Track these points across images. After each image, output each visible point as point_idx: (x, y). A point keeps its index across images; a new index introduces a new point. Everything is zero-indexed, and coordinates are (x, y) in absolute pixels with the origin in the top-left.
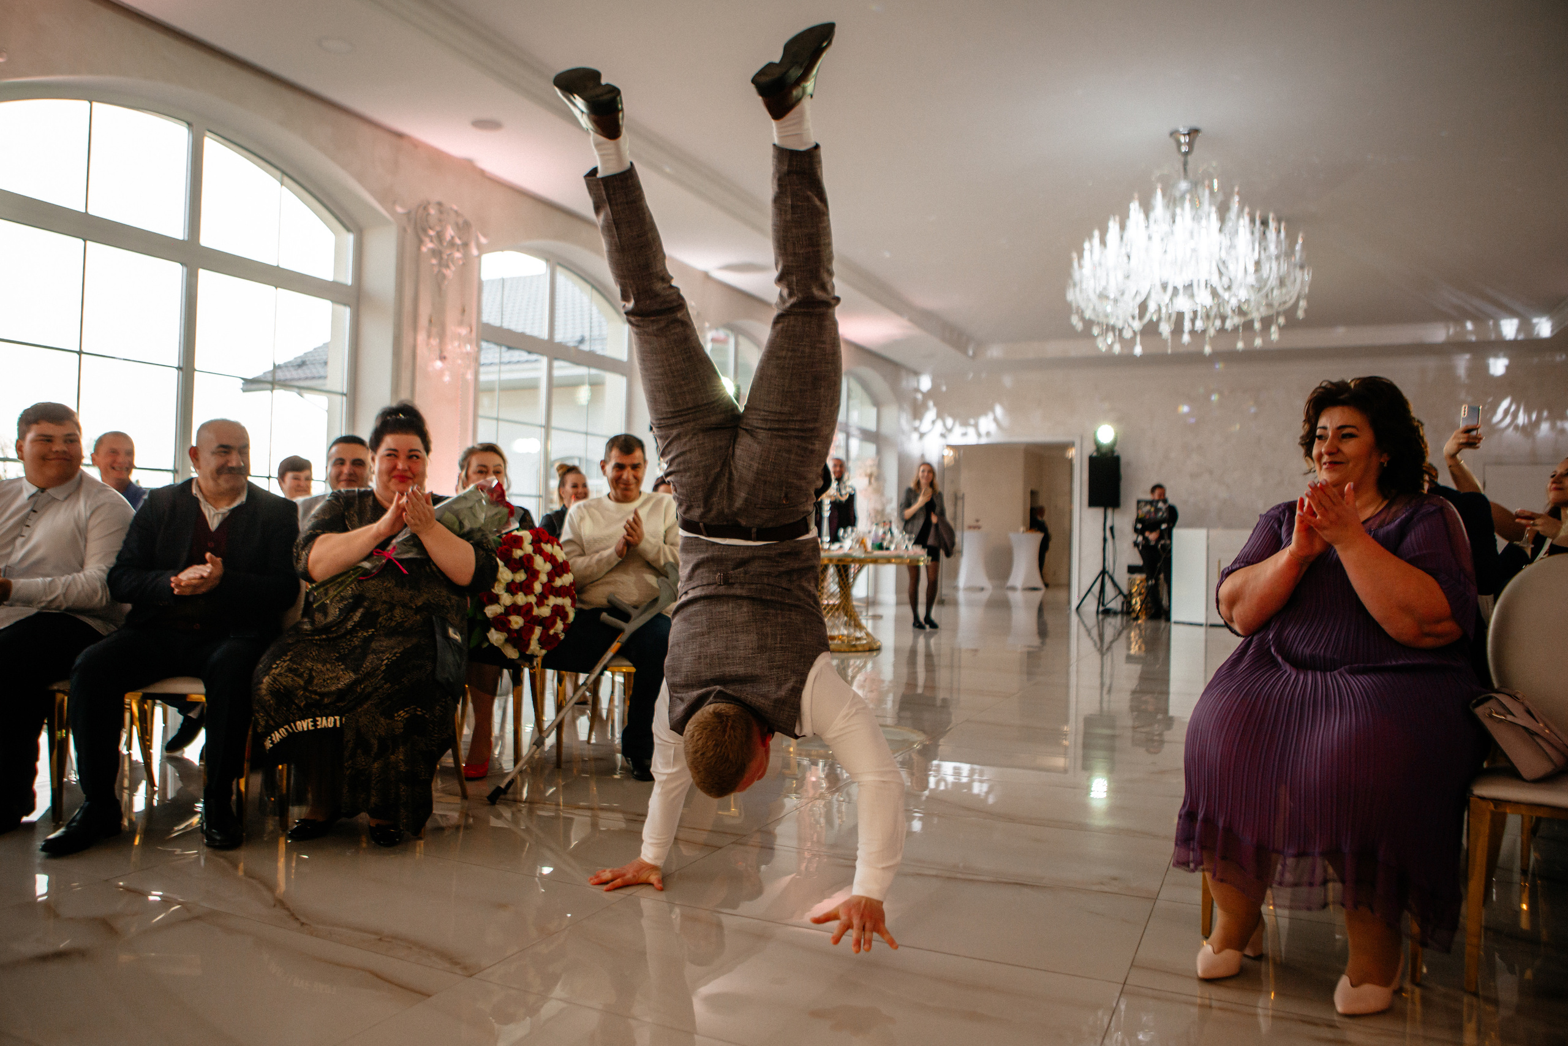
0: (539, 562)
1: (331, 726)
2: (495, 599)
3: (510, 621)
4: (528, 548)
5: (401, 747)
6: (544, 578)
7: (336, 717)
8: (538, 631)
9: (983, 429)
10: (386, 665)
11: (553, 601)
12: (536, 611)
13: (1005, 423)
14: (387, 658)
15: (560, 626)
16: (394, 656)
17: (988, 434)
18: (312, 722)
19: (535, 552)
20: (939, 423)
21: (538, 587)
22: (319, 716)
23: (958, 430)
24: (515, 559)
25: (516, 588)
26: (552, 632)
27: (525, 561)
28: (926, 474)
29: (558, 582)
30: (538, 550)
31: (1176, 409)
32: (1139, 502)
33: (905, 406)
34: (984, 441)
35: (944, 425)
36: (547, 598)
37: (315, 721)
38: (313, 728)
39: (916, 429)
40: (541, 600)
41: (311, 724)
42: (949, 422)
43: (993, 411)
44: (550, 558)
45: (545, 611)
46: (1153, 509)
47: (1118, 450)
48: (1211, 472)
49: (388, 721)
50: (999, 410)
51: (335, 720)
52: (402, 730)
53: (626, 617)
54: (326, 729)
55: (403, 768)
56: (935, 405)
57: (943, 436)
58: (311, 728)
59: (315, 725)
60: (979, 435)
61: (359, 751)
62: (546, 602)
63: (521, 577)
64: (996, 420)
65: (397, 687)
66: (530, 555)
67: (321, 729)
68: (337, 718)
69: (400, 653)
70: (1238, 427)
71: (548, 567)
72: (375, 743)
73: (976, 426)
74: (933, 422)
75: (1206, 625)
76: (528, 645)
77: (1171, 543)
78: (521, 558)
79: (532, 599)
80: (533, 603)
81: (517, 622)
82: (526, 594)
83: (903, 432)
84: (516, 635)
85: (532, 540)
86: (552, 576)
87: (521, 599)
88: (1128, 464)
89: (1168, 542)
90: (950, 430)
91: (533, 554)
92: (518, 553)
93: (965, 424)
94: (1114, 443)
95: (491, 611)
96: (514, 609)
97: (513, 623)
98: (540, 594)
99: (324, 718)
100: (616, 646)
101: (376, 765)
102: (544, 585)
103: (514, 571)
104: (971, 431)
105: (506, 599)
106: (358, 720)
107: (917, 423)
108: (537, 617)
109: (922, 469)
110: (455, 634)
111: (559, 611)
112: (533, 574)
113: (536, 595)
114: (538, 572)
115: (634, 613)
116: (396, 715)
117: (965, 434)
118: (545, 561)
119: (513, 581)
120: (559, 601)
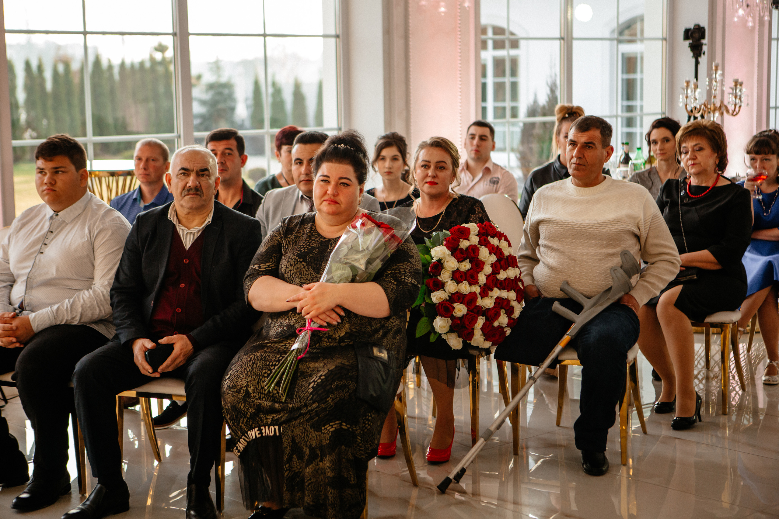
0: (484, 253)
1: (272, 434)
2: (441, 286)
3: (454, 308)
4: (474, 240)
5: (328, 456)
6: (488, 269)
7: (275, 427)
8: (481, 321)
10: (313, 387)
11: (496, 293)
12: (480, 302)
14: (314, 381)
15: (503, 320)
16: (320, 378)
18: (258, 430)
19: (480, 243)
21: (482, 279)
22: (263, 426)
24: (462, 249)
25: (461, 276)
26: (496, 324)
27: (470, 251)
29: (502, 275)
30: (484, 242)
36: (492, 290)
37: (260, 430)
38: (260, 435)
40: (485, 291)
41: (257, 433)
44: (496, 251)
45: (488, 303)
49: (317, 433)
51: (275, 429)
52: (328, 442)
53: (577, 308)
54: (268, 437)
55: (329, 474)
58: (258, 436)
59: (261, 433)
61: (294, 456)
62: (490, 293)
63: (466, 266)
65: (323, 406)
66: (475, 246)
67: (266, 436)
68: (277, 427)
69: (324, 375)
71: (493, 258)
72: (307, 451)
76: (471, 334)
78: (468, 248)
79: (476, 289)
80: (477, 293)
81: (460, 310)
82: (470, 284)
84: (459, 322)
85: (479, 232)
86: (497, 267)
87: (465, 288)
91: (479, 246)
92: (464, 244)
95: (437, 297)
96: (457, 297)
97: (456, 310)
98: (485, 284)
99: (267, 427)
100: (566, 338)
101: (308, 470)
102: (488, 276)
103: (460, 261)
105: (451, 287)
106: (293, 431)
108: (480, 307)
110: (380, 352)
111: (502, 303)
112: (478, 265)
113: (480, 286)
114: (483, 263)
115: (587, 303)
116: (323, 428)
118: (490, 253)
119: (458, 269)
120: (504, 294)
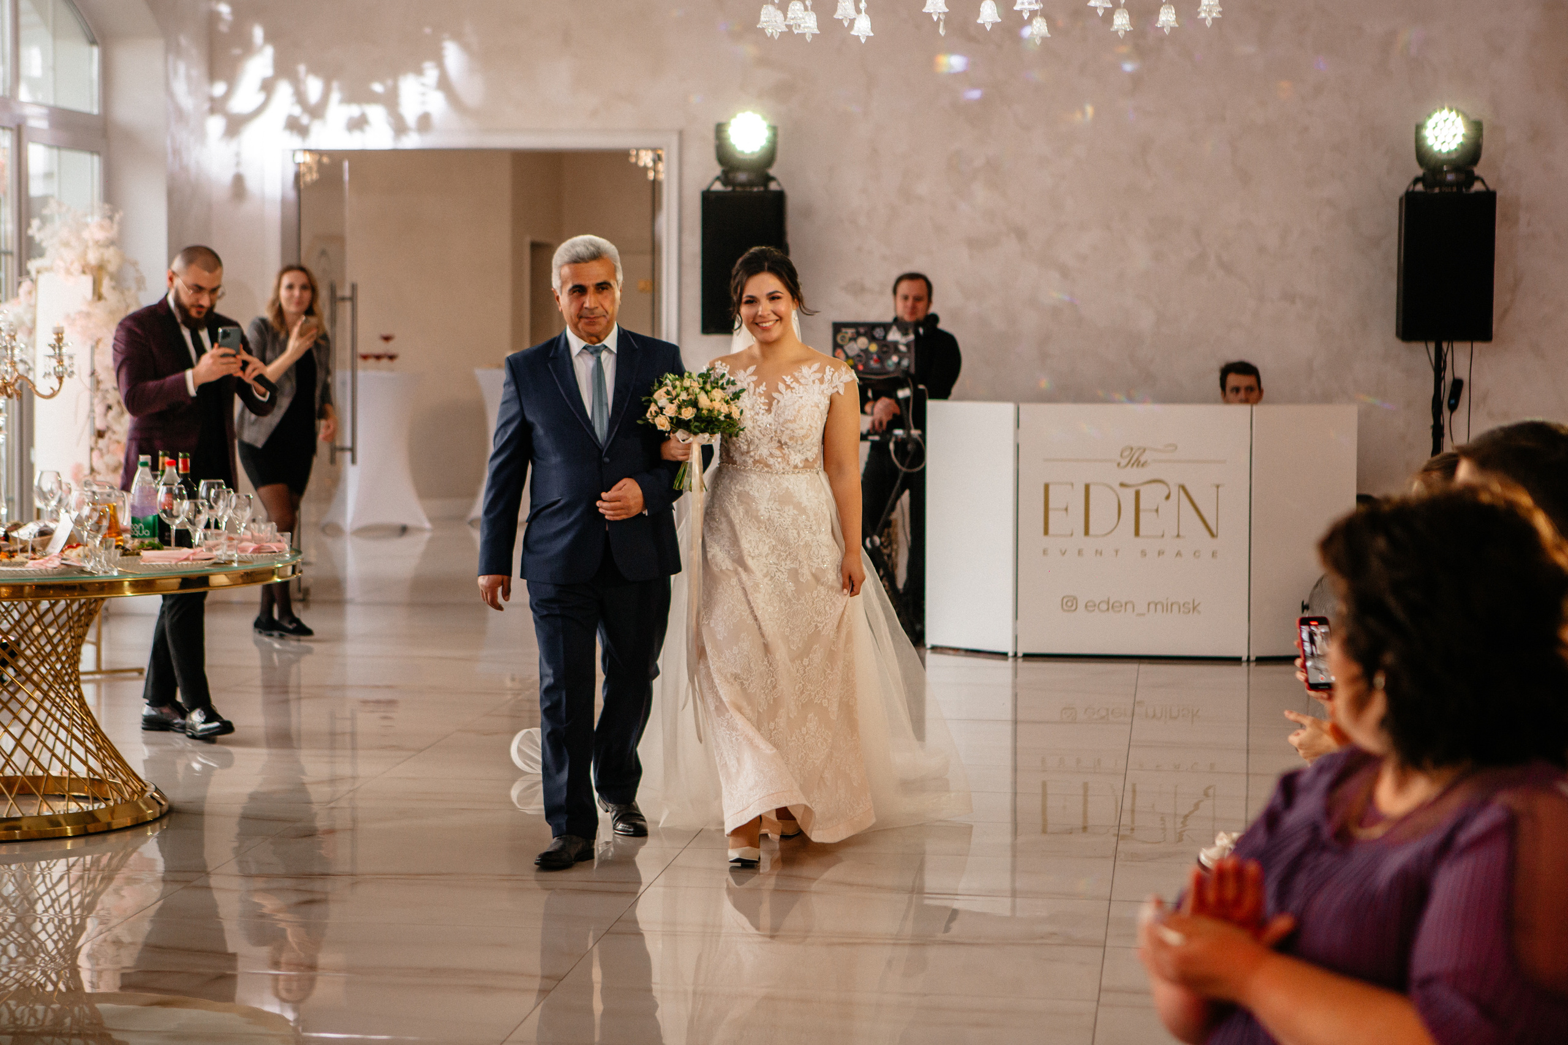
9: (410, 111)
13: (471, 90)
17: (425, 122)
20: (284, 90)
23: (339, 112)
28: (296, 292)
31: (931, 62)
32: (838, 327)
33: (184, 41)
34: (412, 141)
35: (300, 97)
39: (216, 106)
42: (314, 87)
43: (439, 60)
46: (873, 348)
47: (782, 177)
48: (1021, 234)
50: (453, 55)
56: (270, 37)
57: (294, 126)
60: (400, 127)
64: (444, 84)
70: (1089, 110)
73: (391, 101)
74: (267, 87)
75: (1015, 655)
77: (923, 436)
83: (180, 114)
88: (807, 212)
89: (915, 433)
90: (317, 112)
93: (357, 95)
94: (770, 157)
104: (376, 114)
107: (219, 89)
109: (286, 280)
117: (358, 124)
